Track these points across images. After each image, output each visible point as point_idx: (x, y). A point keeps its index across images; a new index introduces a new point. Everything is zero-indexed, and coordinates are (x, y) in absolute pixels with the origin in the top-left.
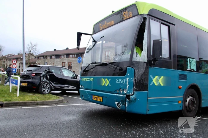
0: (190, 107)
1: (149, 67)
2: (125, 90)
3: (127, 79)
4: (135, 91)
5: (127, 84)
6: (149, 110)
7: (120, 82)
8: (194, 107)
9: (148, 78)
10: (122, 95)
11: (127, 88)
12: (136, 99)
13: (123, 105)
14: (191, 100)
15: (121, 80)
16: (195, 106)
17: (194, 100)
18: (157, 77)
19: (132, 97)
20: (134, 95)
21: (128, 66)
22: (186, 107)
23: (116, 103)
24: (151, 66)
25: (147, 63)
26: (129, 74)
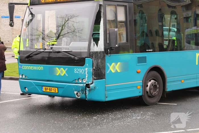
0: (151, 92)
1: (106, 55)
2: (84, 79)
3: (86, 69)
4: (94, 80)
5: (86, 73)
6: (107, 97)
7: (79, 72)
8: (156, 92)
9: (105, 66)
10: (82, 85)
11: (86, 78)
12: (95, 88)
13: (83, 94)
14: (153, 84)
15: (80, 70)
16: (158, 90)
17: (156, 84)
18: (113, 64)
19: (91, 86)
20: (94, 84)
21: (86, 56)
22: (147, 92)
23: (76, 92)
24: (107, 54)
25: (104, 51)
26: (87, 65)
